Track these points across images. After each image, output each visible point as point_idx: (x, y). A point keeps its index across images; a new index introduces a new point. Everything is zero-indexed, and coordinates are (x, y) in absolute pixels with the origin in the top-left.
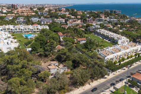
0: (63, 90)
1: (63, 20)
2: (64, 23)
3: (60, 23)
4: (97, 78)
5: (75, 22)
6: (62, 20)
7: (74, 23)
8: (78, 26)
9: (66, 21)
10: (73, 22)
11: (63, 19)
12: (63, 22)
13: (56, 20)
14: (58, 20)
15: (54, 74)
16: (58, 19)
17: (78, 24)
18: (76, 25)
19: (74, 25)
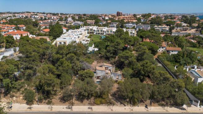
1: (166, 28)
2: (168, 31)
3: (162, 31)
5: (186, 30)
6: (164, 28)
7: (183, 32)
8: (188, 37)
9: (171, 30)
10: (181, 31)
11: (166, 26)
12: (166, 30)
13: (156, 26)
14: (159, 28)
15: (101, 77)
16: (160, 26)
17: (189, 34)
18: (185, 35)
19: (183, 35)
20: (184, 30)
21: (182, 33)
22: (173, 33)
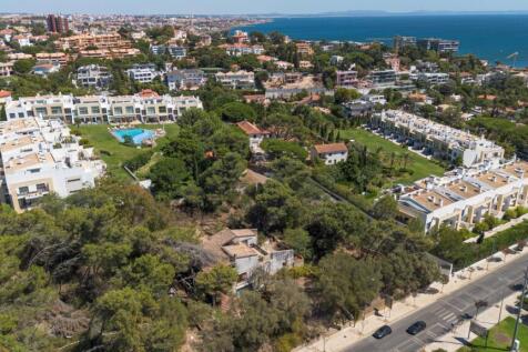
0: (287, 336)
1: (247, 76)
2: (252, 86)
4: (403, 292)
5: (293, 82)
6: (242, 77)
7: (290, 86)
8: (306, 99)
9: (259, 81)
10: (284, 84)
11: (246, 73)
12: (247, 82)
13: (220, 74)
14: (230, 77)
15: (248, 276)
16: (230, 73)
17: (304, 90)
18: (295, 94)
19: (289, 94)
20: (289, 82)
21: (288, 91)
22: (269, 91)
